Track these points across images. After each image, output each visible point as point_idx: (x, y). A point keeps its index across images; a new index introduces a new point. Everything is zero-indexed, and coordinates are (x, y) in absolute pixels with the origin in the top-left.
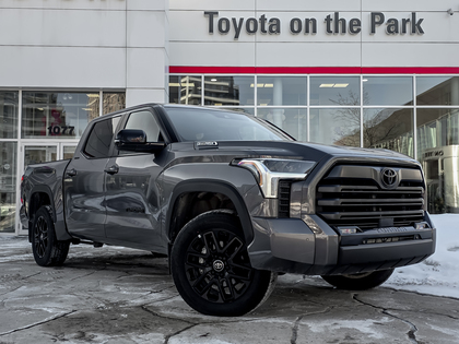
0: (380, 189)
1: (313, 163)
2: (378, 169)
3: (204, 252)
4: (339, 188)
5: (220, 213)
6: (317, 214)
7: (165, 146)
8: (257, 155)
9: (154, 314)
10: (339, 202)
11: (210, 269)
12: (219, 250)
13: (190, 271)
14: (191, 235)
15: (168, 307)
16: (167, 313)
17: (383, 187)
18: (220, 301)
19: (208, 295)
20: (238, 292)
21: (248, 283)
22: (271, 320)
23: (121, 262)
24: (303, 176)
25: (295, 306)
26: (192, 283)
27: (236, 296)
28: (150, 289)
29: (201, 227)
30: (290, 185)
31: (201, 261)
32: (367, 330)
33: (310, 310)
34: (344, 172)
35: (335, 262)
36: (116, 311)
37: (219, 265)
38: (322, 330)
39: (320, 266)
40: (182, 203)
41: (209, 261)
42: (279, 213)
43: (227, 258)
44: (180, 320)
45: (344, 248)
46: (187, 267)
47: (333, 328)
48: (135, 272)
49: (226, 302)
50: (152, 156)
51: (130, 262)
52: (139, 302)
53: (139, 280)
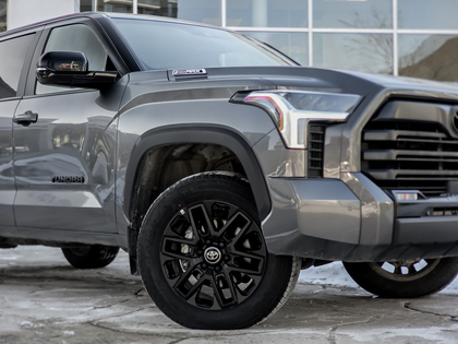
0: (449, 138)
1: (356, 98)
2: (447, 108)
3: (189, 235)
4: (394, 135)
5: (214, 176)
6: (362, 172)
7: (119, 77)
8: (273, 86)
9: (114, 330)
10: (394, 154)
11: (199, 260)
12: (213, 233)
13: (168, 264)
14: (169, 210)
15: (131, 323)
16: (134, 328)
17: (453, 135)
18: (216, 306)
19: (197, 299)
20: (243, 293)
21: (258, 279)
22: (294, 332)
23: (23, 274)
24: (342, 116)
25: (323, 317)
26: (172, 283)
27: (241, 298)
28: (90, 304)
29: (185, 198)
30: (324, 130)
31: (185, 249)
32: (434, 337)
33: (345, 321)
34: (400, 111)
35: (389, 241)
36: (53, 328)
37: (213, 254)
38: (371, 339)
39: (368, 247)
40: (150, 164)
41: (198, 248)
42: (309, 170)
43: (225, 243)
44: (158, 335)
45: (402, 221)
46: (163, 259)
47: (386, 336)
48: (54, 287)
49: (224, 308)
50: (96, 93)
51: (38, 275)
52: (83, 318)
53: (66, 295)
